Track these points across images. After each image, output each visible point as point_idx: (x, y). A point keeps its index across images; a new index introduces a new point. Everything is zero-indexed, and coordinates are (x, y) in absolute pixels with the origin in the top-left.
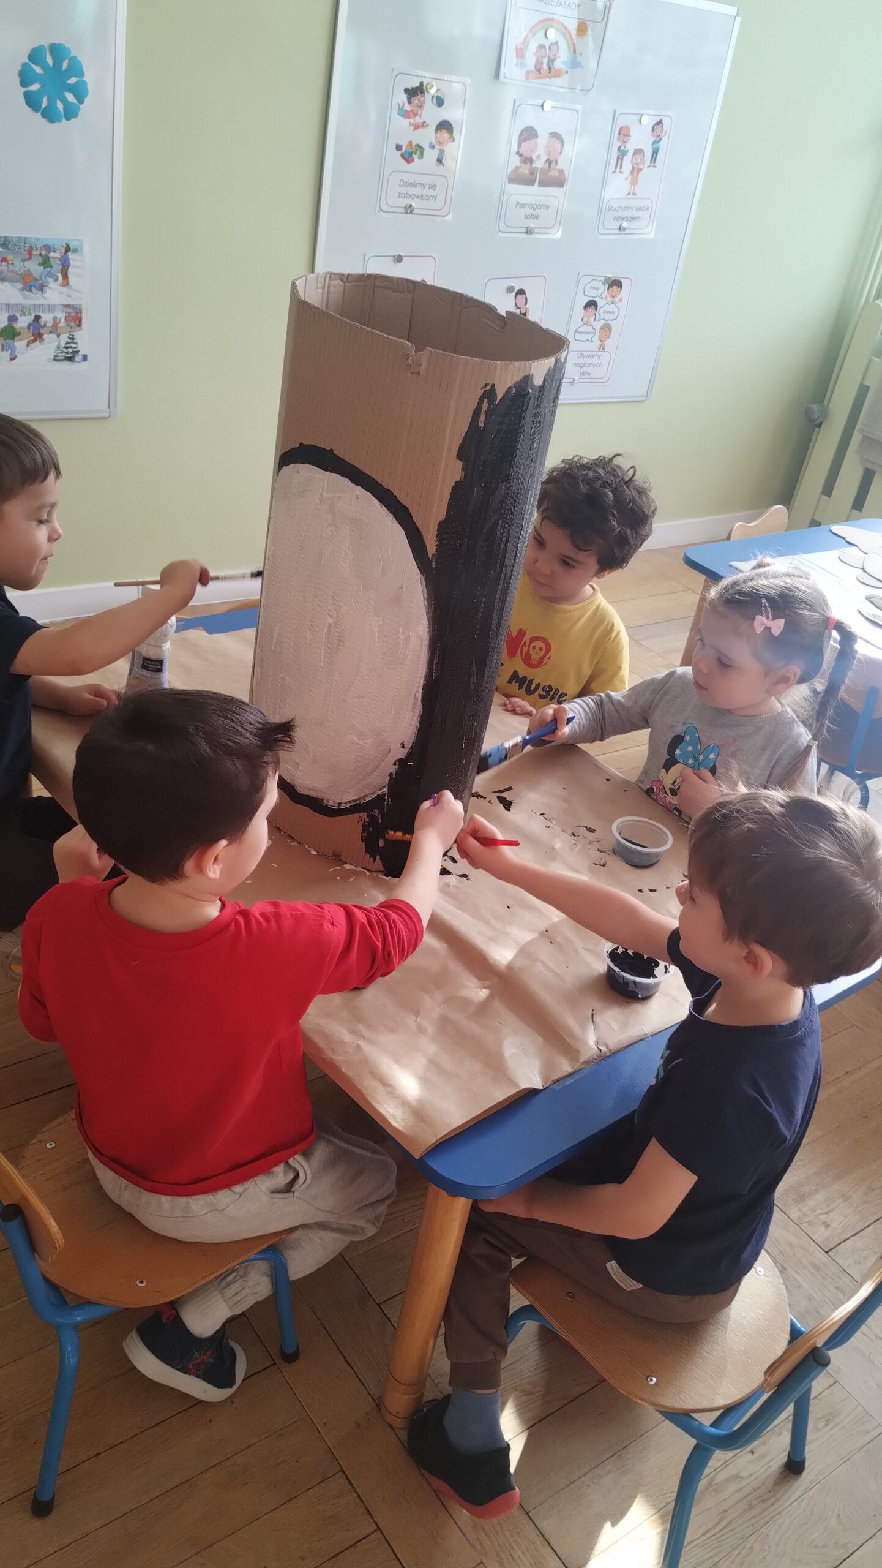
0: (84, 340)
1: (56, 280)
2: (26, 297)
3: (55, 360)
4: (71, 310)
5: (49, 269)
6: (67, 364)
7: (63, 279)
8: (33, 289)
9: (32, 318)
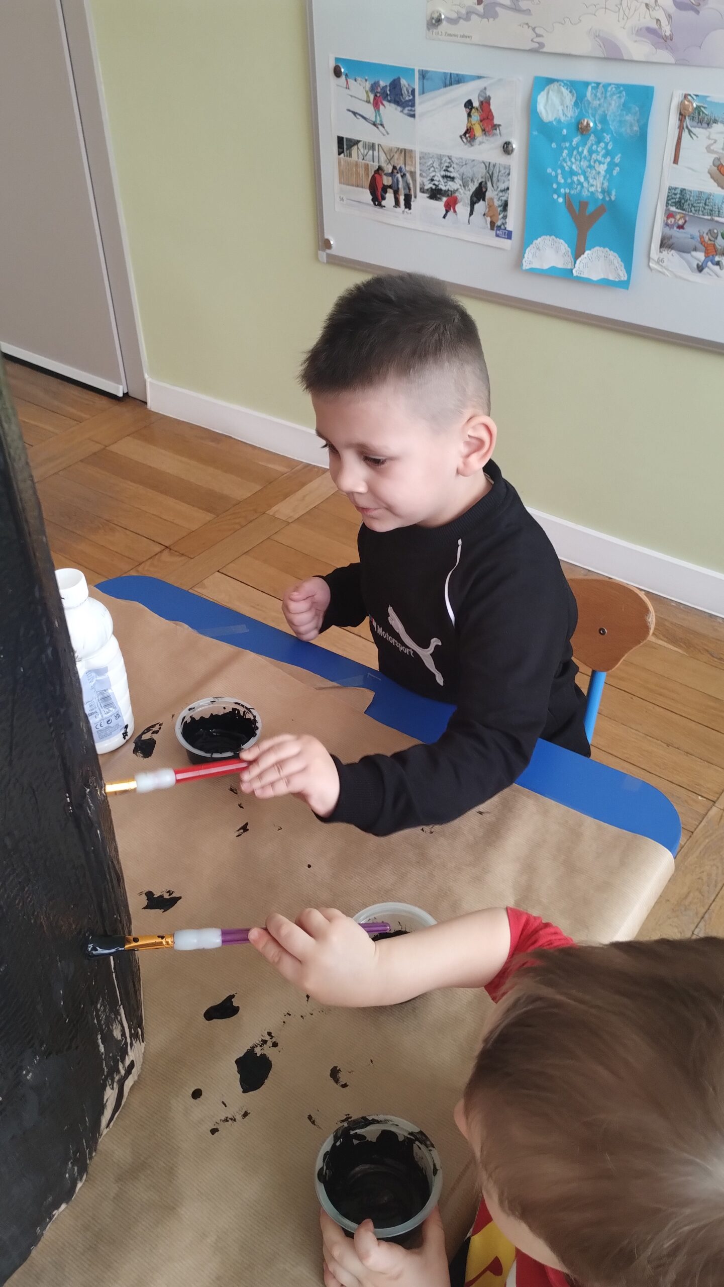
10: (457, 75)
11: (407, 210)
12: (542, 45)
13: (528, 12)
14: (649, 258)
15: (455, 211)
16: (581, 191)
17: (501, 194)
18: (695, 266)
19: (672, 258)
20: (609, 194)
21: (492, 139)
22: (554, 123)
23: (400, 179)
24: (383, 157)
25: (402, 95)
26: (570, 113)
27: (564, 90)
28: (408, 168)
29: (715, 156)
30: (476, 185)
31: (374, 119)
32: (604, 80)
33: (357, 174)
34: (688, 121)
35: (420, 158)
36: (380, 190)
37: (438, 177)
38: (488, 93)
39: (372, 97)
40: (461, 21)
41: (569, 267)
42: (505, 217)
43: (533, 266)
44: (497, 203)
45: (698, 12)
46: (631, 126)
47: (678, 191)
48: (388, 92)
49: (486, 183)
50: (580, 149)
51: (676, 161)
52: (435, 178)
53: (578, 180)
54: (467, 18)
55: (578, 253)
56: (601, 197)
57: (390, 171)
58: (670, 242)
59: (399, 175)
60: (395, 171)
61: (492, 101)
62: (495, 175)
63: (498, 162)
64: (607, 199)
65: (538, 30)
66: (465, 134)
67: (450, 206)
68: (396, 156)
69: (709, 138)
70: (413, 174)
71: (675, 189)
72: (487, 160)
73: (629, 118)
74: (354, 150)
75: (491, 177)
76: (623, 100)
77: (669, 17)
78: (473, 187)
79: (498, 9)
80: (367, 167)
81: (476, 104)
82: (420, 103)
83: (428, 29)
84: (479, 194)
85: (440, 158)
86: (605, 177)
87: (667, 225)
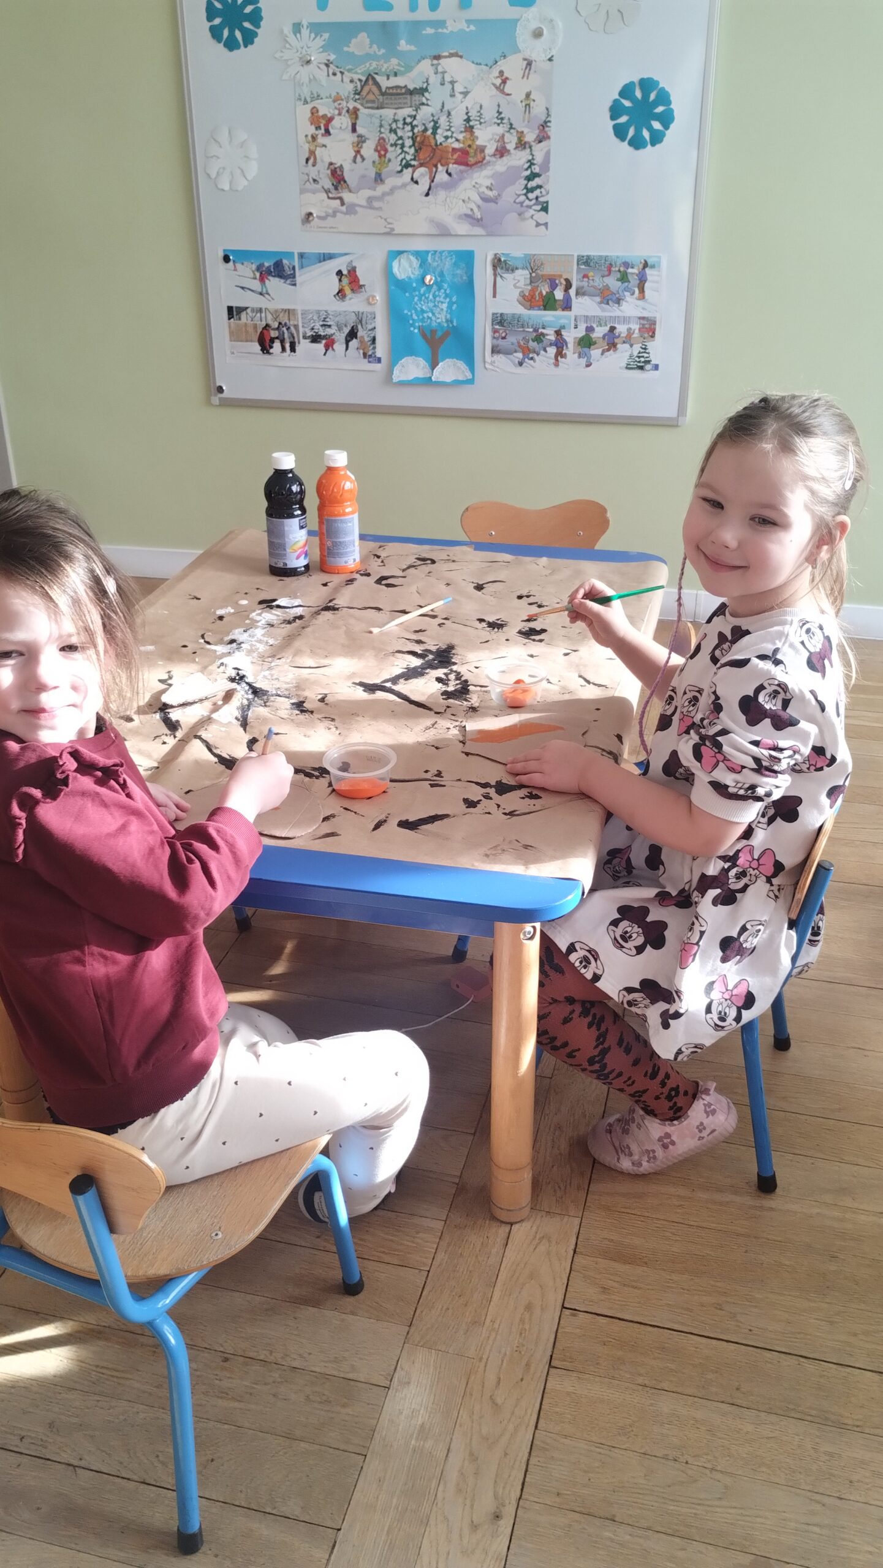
0: (657, 349)
1: (633, 294)
2: (603, 310)
3: (627, 368)
4: (646, 322)
5: (626, 284)
6: (639, 371)
7: (640, 293)
8: (610, 302)
9: (607, 328)
10: (329, 254)
11: (293, 353)
12: (393, 229)
13: (380, 209)
14: (485, 362)
15: (333, 349)
16: (431, 323)
17: (370, 332)
18: (517, 363)
19: (500, 359)
20: (452, 322)
21: (359, 295)
22: (406, 280)
23: (285, 331)
24: (269, 317)
25: (284, 271)
26: (417, 273)
27: (411, 257)
28: (292, 323)
29: (519, 290)
30: (349, 328)
31: (260, 290)
32: (439, 248)
33: (247, 332)
34: (499, 269)
35: (302, 314)
36: (268, 341)
37: (317, 326)
38: (354, 264)
39: (258, 275)
40: (329, 218)
41: (428, 376)
42: (374, 348)
43: (401, 379)
44: (367, 339)
45: (497, 203)
46: (461, 277)
47: (499, 315)
48: (272, 270)
49: (357, 326)
50: (427, 295)
51: (494, 296)
52: (315, 327)
53: (428, 316)
54: (334, 214)
55: (434, 365)
56: (445, 325)
57: (276, 326)
58: (498, 348)
59: (284, 329)
60: (281, 326)
61: (357, 270)
62: (364, 320)
63: (365, 310)
64: (451, 325)
65: (388, 220)
66: (338, 293)
67: (330, 344)
68: (281, 315)
69: (514, 279)
70: (296, 327)
71: (496, 314)
72: (356, 309)
73: (459, 272)
74: (243, 315)
75: (361, 321)
76: (453, 260)
77: (479, 207)
78: (347, 330)
79: (357, 208)
80: (255, 326)
81: (345, 272)
82: (300, 276)
83: (303, 224)
84: (352, 334)
85: (318, 312)
86: (447, 311)
87: (494, 338)
